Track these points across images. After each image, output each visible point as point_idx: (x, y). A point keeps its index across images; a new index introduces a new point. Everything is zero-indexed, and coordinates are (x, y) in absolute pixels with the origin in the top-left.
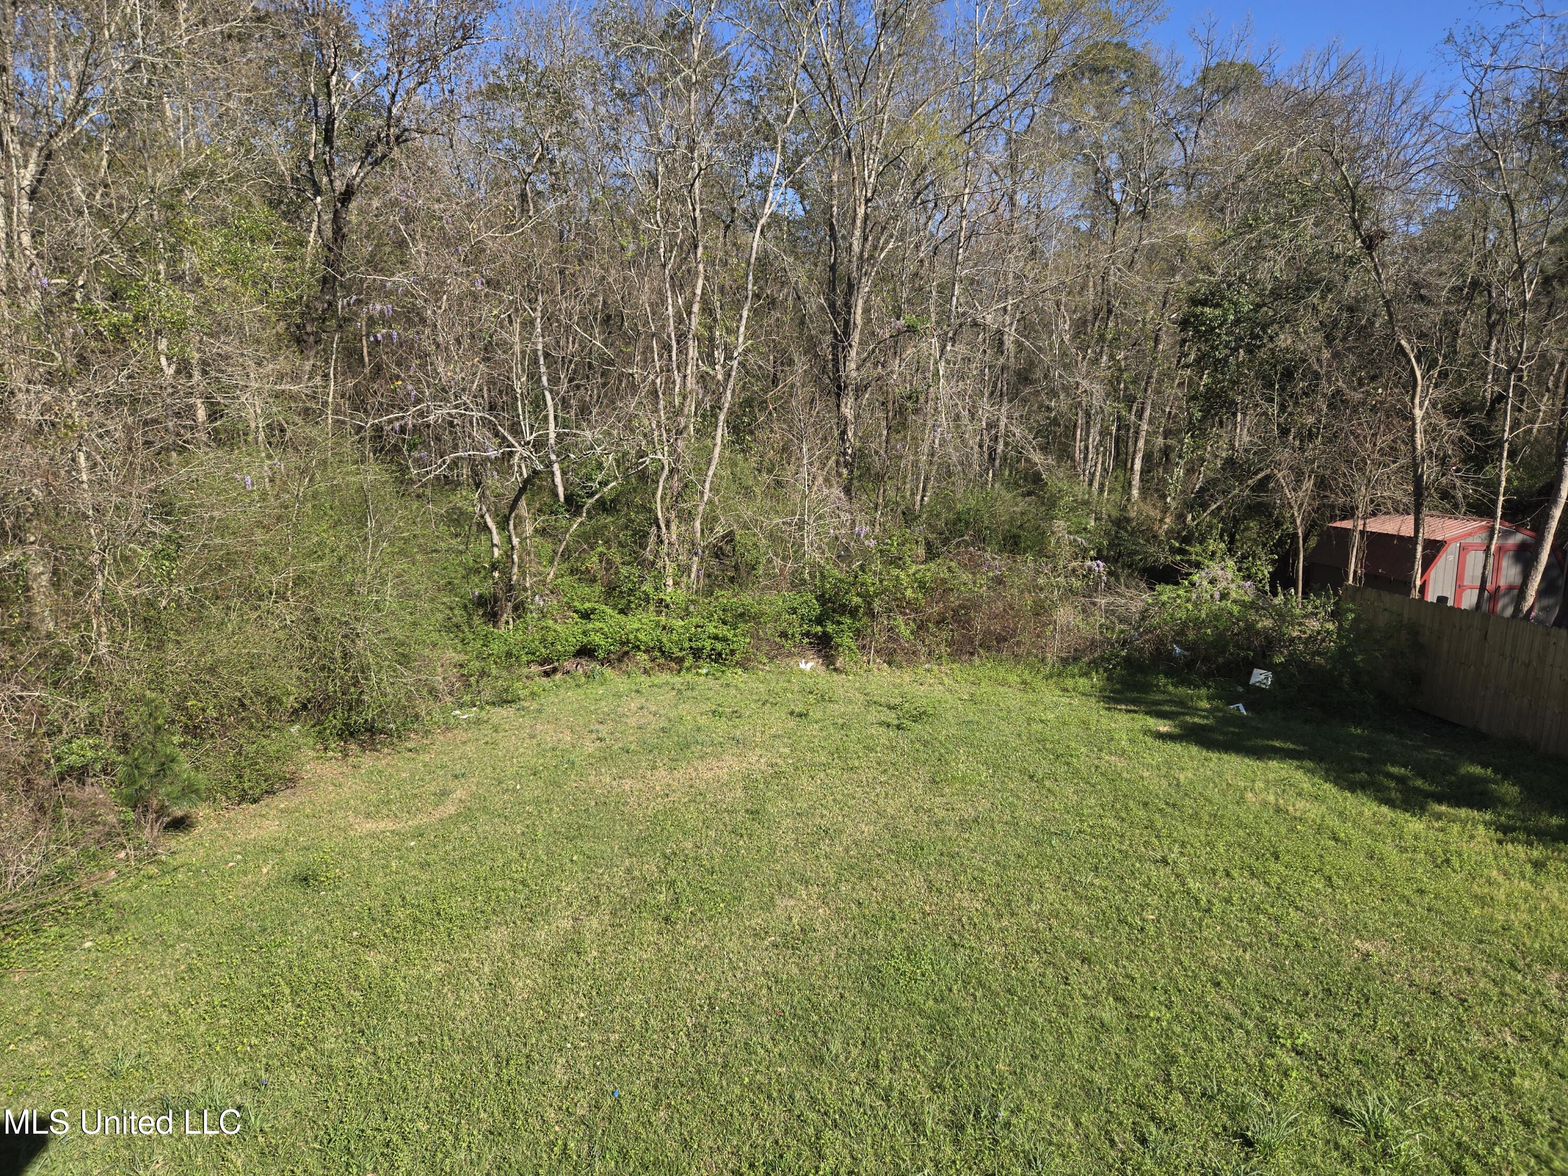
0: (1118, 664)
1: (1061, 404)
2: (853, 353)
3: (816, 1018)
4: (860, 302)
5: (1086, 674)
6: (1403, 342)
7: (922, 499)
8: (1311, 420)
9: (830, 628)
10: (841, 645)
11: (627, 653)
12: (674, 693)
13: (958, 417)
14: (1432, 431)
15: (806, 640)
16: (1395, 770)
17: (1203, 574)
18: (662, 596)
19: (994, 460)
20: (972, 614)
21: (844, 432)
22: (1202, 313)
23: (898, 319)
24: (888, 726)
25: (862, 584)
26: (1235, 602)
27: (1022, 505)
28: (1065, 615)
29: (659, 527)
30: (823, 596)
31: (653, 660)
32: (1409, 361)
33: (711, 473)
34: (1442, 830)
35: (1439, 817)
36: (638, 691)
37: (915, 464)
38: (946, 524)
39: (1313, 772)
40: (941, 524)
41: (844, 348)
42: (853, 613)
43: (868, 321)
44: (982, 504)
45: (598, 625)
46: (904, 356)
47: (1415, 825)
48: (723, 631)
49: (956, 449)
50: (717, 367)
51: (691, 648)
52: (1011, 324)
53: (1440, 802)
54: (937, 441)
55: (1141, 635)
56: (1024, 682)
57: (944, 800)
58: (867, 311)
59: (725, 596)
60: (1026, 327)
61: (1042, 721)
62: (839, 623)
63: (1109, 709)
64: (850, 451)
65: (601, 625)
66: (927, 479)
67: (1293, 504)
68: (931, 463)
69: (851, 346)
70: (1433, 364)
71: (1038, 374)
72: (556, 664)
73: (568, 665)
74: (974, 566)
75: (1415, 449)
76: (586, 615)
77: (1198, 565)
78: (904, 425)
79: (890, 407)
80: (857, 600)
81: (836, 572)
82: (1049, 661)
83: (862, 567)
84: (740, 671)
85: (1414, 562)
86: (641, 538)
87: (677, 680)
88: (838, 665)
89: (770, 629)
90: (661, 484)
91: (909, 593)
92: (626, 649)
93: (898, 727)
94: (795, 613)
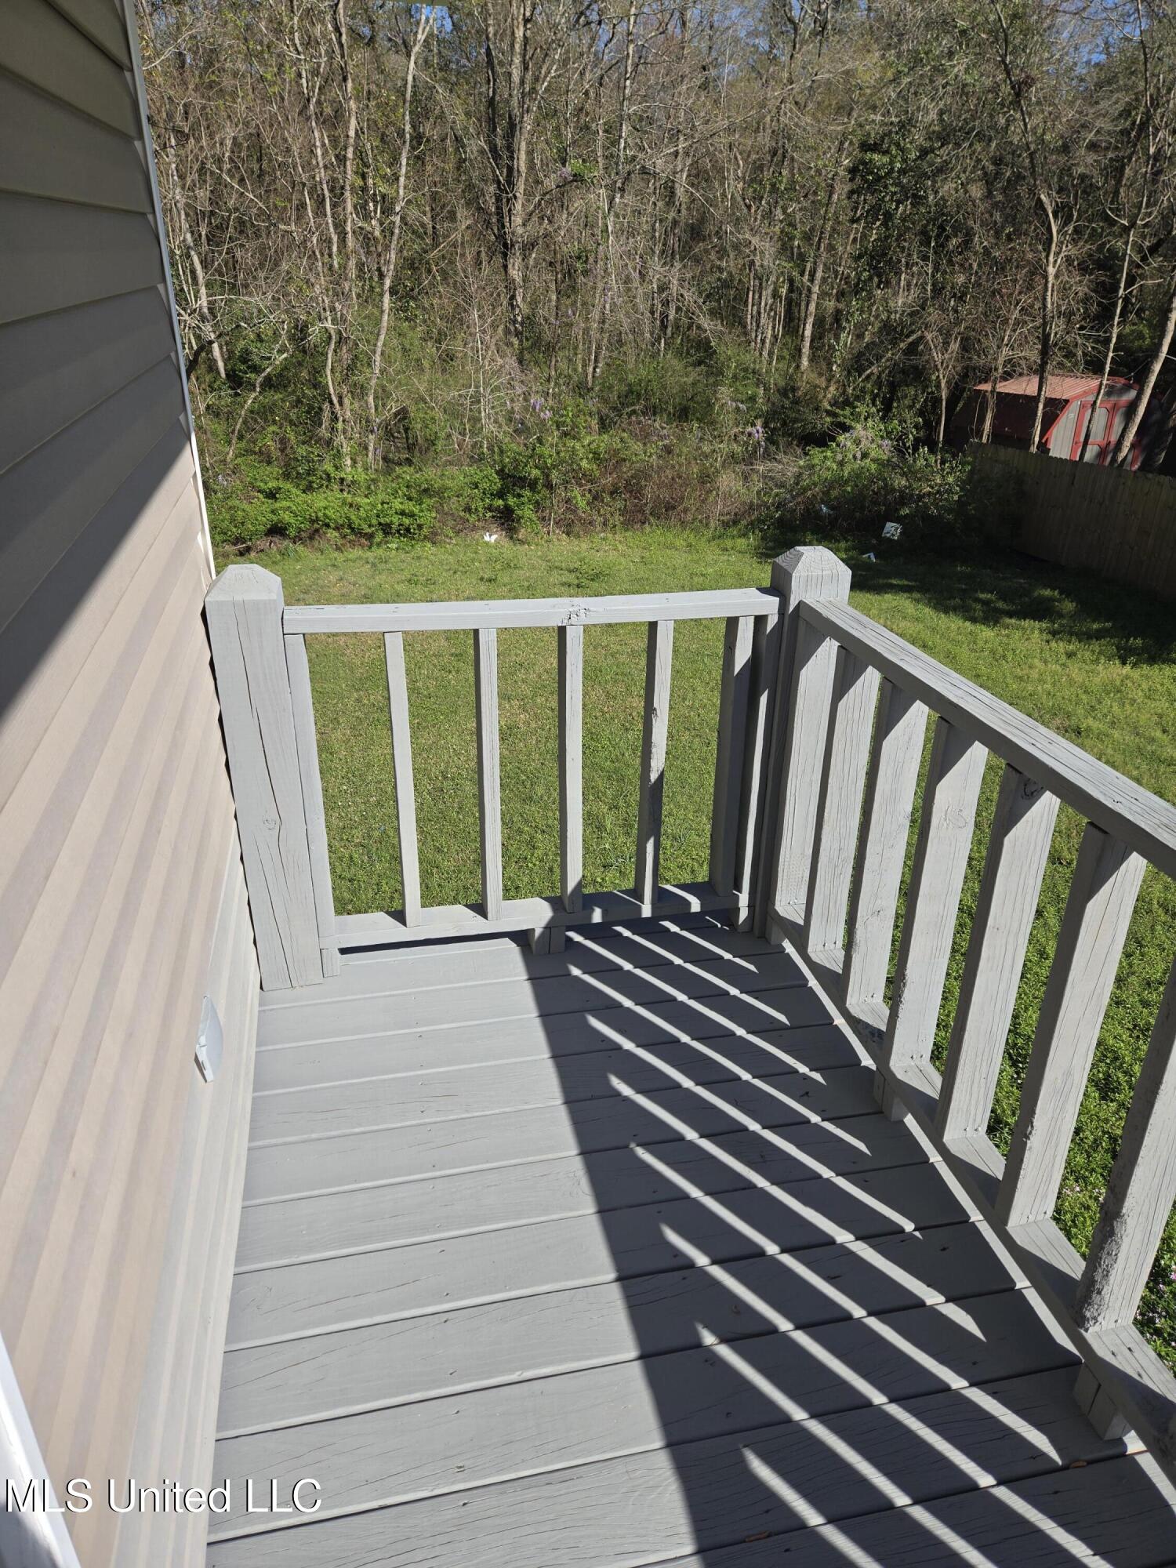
0: (772, 524)
1: (731, 264)
2: (519, 206)
3: (524, 778)
4: (523, 145)
5: (744, 535)
6: (1042, 197)
7: (594, 369)
8: (961, 279)
9: (511, 501)
10: (522, 517)
11: (317, 531)
12: (369, 566)
13: (628, 280)
14: (1064, 289)
15: (489, 514)
16: (983, 596)
17: (848, 435)
18: (343, 475)
19: (666, 327)
20: (643, 483)
21: (513, 297)
22: (871, 160)
23: (564, 165)
24: (569, 586)
25: (540, 456)
26: (874, 460)
27: (694, 375)
28: (728, 481)
29: (331, 402)
30: (502, 470)
31: (344, 537)
32: (1047, 216)
33: (380, 344)
34: (1008, 636)
35: (1007, 627)
36: (334, 566)
37: (586, 331)
38: (619, 397)
39: (918, 601)
40: (614, 397)
41: (508, 200)
42: (533, 485)
43: (531, 166)
44: (653, 374)
45: (285, 504)
46: (571, 210)
47: (986, 633)
48: (410, 506)
49: (627, 315)
50: (374, 222)
51: (380, 524)
52: (682, 171)
53: (1011, 617)
54: (608, 306)
55: (793, 497)
56: (690, 545)
57: (618, 638)
58: (530, 153)
59: (407, 473)
60: (698, 176)
61: (702, 575)
62: (519, 496)
63: (760, 563)
64: (519, 319)
65: (288, 504)
66: (599, 347)
67: (939, 366)
68: (602, 331)
69: (515, 197)
70: (1068, 220)
71: (710, 228)
72: (249, 543)
73: (262, 543)
74: (645, 437)
75: (1045, 307)
76: (272, 495)
77: (845, 428)
78: (573, 288)
79: (559, 268)
80: (535, 473)
81: (514, 446)
82: (712, 525)
83: (540, 440)
84: (429, 545)
85: (1035, 420)
86: (314, 416)
87: (370, 555)
88: (520, 537)
89: (454, 505)
90: (330, 356)
91: (584, 464)
92: (316, 526)
93: (578, 586)
94: (477, 487)
